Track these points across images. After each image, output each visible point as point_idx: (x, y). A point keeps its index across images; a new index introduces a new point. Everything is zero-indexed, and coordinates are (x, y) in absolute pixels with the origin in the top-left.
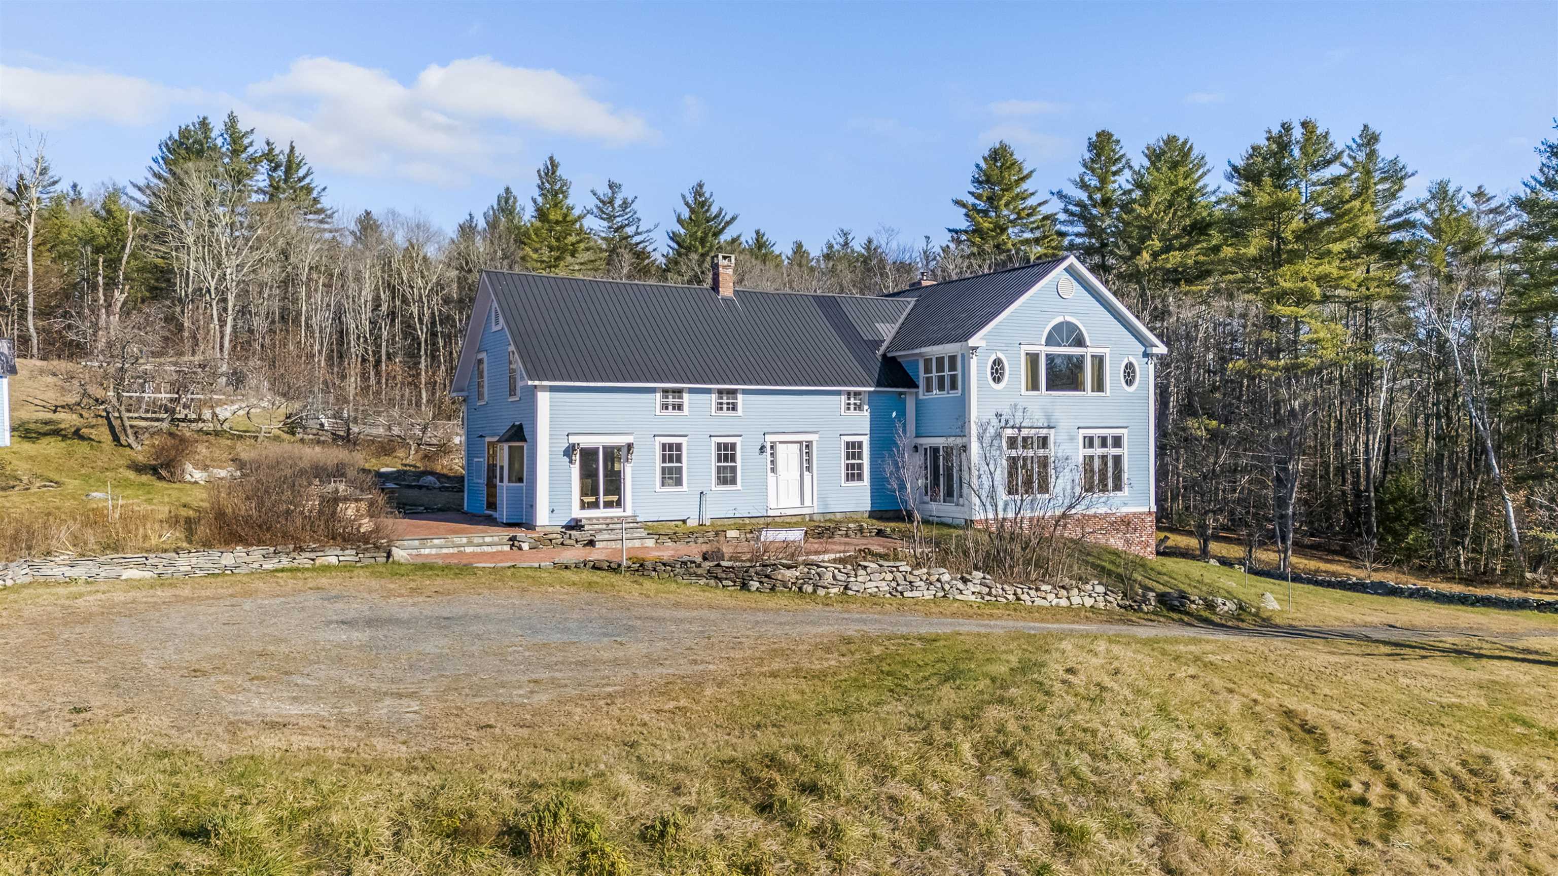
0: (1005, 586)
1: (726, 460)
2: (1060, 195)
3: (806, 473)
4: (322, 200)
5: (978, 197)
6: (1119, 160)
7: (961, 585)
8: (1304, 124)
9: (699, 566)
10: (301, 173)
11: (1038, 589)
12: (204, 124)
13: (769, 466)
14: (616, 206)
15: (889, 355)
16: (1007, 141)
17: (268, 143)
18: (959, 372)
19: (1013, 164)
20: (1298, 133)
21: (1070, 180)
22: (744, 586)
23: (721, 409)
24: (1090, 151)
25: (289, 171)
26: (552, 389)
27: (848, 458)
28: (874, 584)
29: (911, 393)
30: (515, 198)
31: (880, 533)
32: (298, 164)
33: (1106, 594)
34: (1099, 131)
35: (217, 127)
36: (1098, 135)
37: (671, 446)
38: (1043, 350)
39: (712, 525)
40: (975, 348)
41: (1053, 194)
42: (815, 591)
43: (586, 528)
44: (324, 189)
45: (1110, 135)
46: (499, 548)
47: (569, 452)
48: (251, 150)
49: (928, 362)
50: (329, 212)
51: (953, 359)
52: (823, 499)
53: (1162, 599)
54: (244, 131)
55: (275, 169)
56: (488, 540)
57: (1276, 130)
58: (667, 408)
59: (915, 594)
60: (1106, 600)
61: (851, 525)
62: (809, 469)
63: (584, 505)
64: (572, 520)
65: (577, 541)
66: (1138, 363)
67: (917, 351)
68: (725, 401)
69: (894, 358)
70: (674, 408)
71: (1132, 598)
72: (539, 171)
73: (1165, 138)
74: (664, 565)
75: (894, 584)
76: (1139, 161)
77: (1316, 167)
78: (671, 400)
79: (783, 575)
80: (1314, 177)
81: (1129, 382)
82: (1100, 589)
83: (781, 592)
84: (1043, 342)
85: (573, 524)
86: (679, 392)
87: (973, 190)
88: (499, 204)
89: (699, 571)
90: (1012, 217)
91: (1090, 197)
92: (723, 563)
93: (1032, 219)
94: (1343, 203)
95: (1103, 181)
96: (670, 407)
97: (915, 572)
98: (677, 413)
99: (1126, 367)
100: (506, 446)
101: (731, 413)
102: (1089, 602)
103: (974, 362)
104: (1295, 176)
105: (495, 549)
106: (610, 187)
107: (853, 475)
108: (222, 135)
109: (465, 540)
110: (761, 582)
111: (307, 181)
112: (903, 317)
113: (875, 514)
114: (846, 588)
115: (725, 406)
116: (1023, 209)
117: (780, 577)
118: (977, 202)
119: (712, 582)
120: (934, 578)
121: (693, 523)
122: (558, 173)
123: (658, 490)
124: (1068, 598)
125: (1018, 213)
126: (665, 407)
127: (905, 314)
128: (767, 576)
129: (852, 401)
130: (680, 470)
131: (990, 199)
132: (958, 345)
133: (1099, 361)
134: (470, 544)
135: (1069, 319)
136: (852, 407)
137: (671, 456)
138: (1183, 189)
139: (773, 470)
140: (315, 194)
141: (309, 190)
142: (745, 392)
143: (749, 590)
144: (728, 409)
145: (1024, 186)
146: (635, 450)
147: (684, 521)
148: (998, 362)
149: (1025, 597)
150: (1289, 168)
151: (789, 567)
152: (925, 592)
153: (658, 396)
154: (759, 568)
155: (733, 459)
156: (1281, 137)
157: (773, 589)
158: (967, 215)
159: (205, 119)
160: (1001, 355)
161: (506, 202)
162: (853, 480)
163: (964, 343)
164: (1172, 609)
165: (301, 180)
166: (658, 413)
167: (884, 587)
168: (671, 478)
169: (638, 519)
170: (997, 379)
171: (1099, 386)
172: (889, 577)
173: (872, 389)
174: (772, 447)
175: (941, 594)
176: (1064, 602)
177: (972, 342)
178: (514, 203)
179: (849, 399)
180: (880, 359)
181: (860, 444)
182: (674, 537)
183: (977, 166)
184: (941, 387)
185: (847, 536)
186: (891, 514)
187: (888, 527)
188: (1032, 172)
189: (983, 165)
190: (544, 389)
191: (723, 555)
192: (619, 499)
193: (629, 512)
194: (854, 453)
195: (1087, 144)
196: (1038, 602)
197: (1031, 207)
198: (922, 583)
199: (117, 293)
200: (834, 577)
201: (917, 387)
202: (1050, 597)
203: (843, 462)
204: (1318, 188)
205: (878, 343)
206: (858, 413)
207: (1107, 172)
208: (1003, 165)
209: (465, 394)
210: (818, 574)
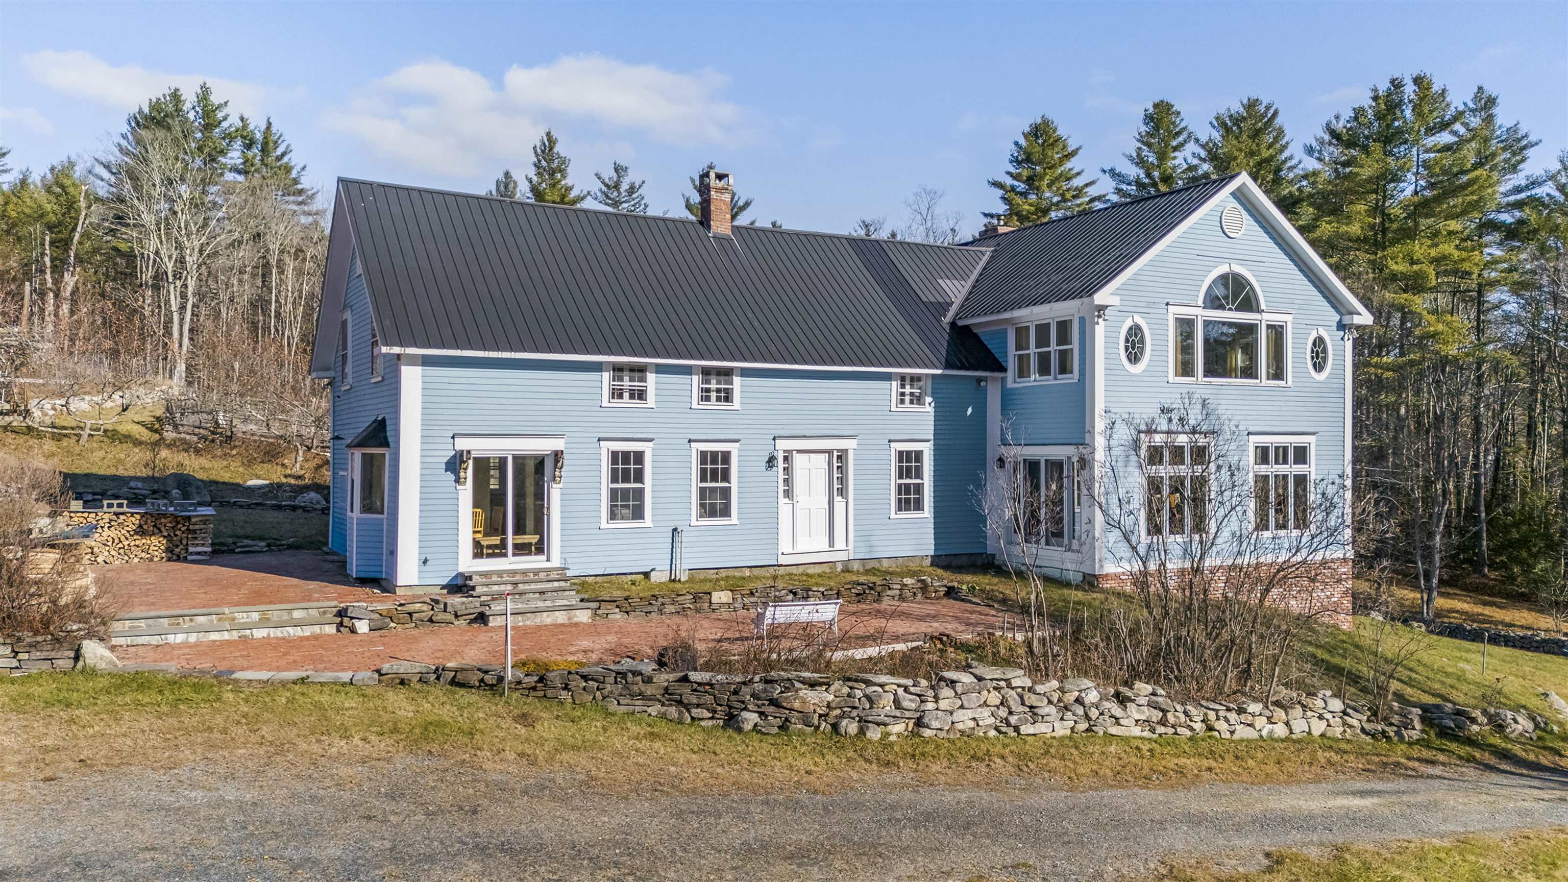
0: (1189, 708)
1: (714, 479)
2: (1113, 173)
3: (838, 499)
4: (303, 180)
5: (1015, 177)
6: (1178, 134)
7: (1117, 711)
8: (1418, 81)
9: (649, 680)
10: (279, 151)
11: (1241, 711)
12: (176, 96)
13: (782, 488)
14: (622, 190)
15: (960, 323)
16: (1050, 116)
17: (242, 119)
18: (1075, 346)
19: (1056, 141)
20: (1410, 89)
21: (1124, 154)
22: (731, 721)
23: (708, 399)
24: (1146, 124)
25: (265, 150)
26: (427, 361)
27: (901, 477)
28: (970, 714)
29: (994, 379)
30: (515, 183)
31: (951, 592)
32: (276, 142)
33: (1344, 713)
34: (1157, 101)
35: (189, 98)
36: (1156, 106)
37: (626, 455)
38: (1201, 314)
39: (691, 580)
40: (1102, 308)
41: (1104, 171)
42: (862, 732)
43: (479, 590)
44: (304, 168)
45: (1169, 106)
46: (317, 629)
47: (455, 464)
48: (225, 124)
49: (1022, 332)
50: (310, 193)
51: (1064, 327)
52: (864, 537)
53: (1430, 715)
54: (217, 103)
55: (249, 147)
56: (297, 614)
57: (1383, 87)
58: (621, 396)
59: (1041, 728)
60: (1345, 724)
61: (908, 581)
62: (842, 492)
63: (479, 551)
64: (460, 575)
65: (457, 616)
66: (1331, 337)
67: (1006, 315)
68: (713, 386)
69: (967, 328)
70: (632, 397)
71: (1385, 719)
72: (535, 148)
73: (1245, 101)
74: (585, 678)
75: (1003, 712)
76: (1207, 132)
77: (1431, 131)
78: (626, 383)
79: (804, 702)
80: (1430, 141)
81: (1319, 367)
82: (1336, 705)
83: (801, 733)
84: (1200, 303)
85: (460, 582)
86: (641, 370)
87: (1013, 170)
88: (498, 190)
89: (649, 690)
90: (1055, 199)
91: (1148, 175)
92: (694, 676)
93: (1078, 201)
94: (1463, 172)
95: (1162, 157)
96: (626, 395)
97: (1039, 688)
98: (636, 403)
99: (1314, 344)
100: (358, 454)
101: (723, 406)
102: (1318, 728)
103: (1100, 330)
104: (1406, 141)
105: (307, 631)
106: (616, 170)
107: (907, 501)
108: (194, 108)
109: (255, 616)
110: (761, 714)
111: (286, 159)
112: (976, 272)
113: (941, 561)
114: (919, 723)
115: (713, 395)
116: (1068, 190)
117: (797, 705)
118: (1016, 183)
119: (673, 711)
120: (1070, 697)
121: (660, 577)
122: (555, 150)
123: (604, 525)
124: (1287, 723)
125: (1063, 195)
126: (617, 394)
127: (979, 268)
128: (773, 702)
129: (908, 390)
130: (640, 494)
131: (1030, 180)
132: (1076, 303)
133: (1277, 332)
134: (264, 622)
135: (1238, 269)
136: (907, 399)
137: (626, 472)
138: (1268, 160)
139: (788, 494)
140: (294, 174)
141: (288, 169)
142: (745, 373)
143: (739, 730)
144: (718, 399)
145: (1068, 165)
146: (567, 460)
147: (646, 575)
148: (1135, 332)
149: (1221, 725)
150: (1399, 132)
151: (813, 685)
152: (1057, 725)
153: (606, 376)
154: (759, 687)
155: (726, 477)
156: (1389, 95)
157: (784, 727)
158: (1003, 198)
159: (176, 90)
160: (1139, 320)
161: (506, 187)
162: (908, 509)
163: (1086, 300)
164: (1444, 733)
165: (279, 158)
166: (605, 403)
167: (986, 718)
168: (627, 507)
169: (569, 573)
170: (1134, 357)
171: (1278, 373)
172: (994, 698)
173: (939, 372)
174: (786, 459)
175: (1083, 726)
176: (1280, 730)
177: (1099, 298)
178: (515, 188)
179: (903, 386)
180: (948, 328)
181: (919, 455)
182: (626, 605)
183: (1016, 143)
184: (1044, 369)
185: (902, 598)
186: (963, 561)
187: (964, 581)
188: (1078, 149)
189: (1023, 142)
190: (413, 361)
191: (694, 659)
192: (541, 541)
193: (556, 562)
194: (909, 469)
195: (1142, 116)
196: (1243, 732)
197: (1076, 189)
198: (1052, 710)
199: (67, 276)
200: (897, 703)
201: (1004, 370)
202: (1261, 722)
203: (893, 482)
204: (1432, 155)
205: (944, 307)
206: (916, 408)
207: (1166, 146)
208: (1045, 141)
209: (331, 374)
210: (867, 697)
